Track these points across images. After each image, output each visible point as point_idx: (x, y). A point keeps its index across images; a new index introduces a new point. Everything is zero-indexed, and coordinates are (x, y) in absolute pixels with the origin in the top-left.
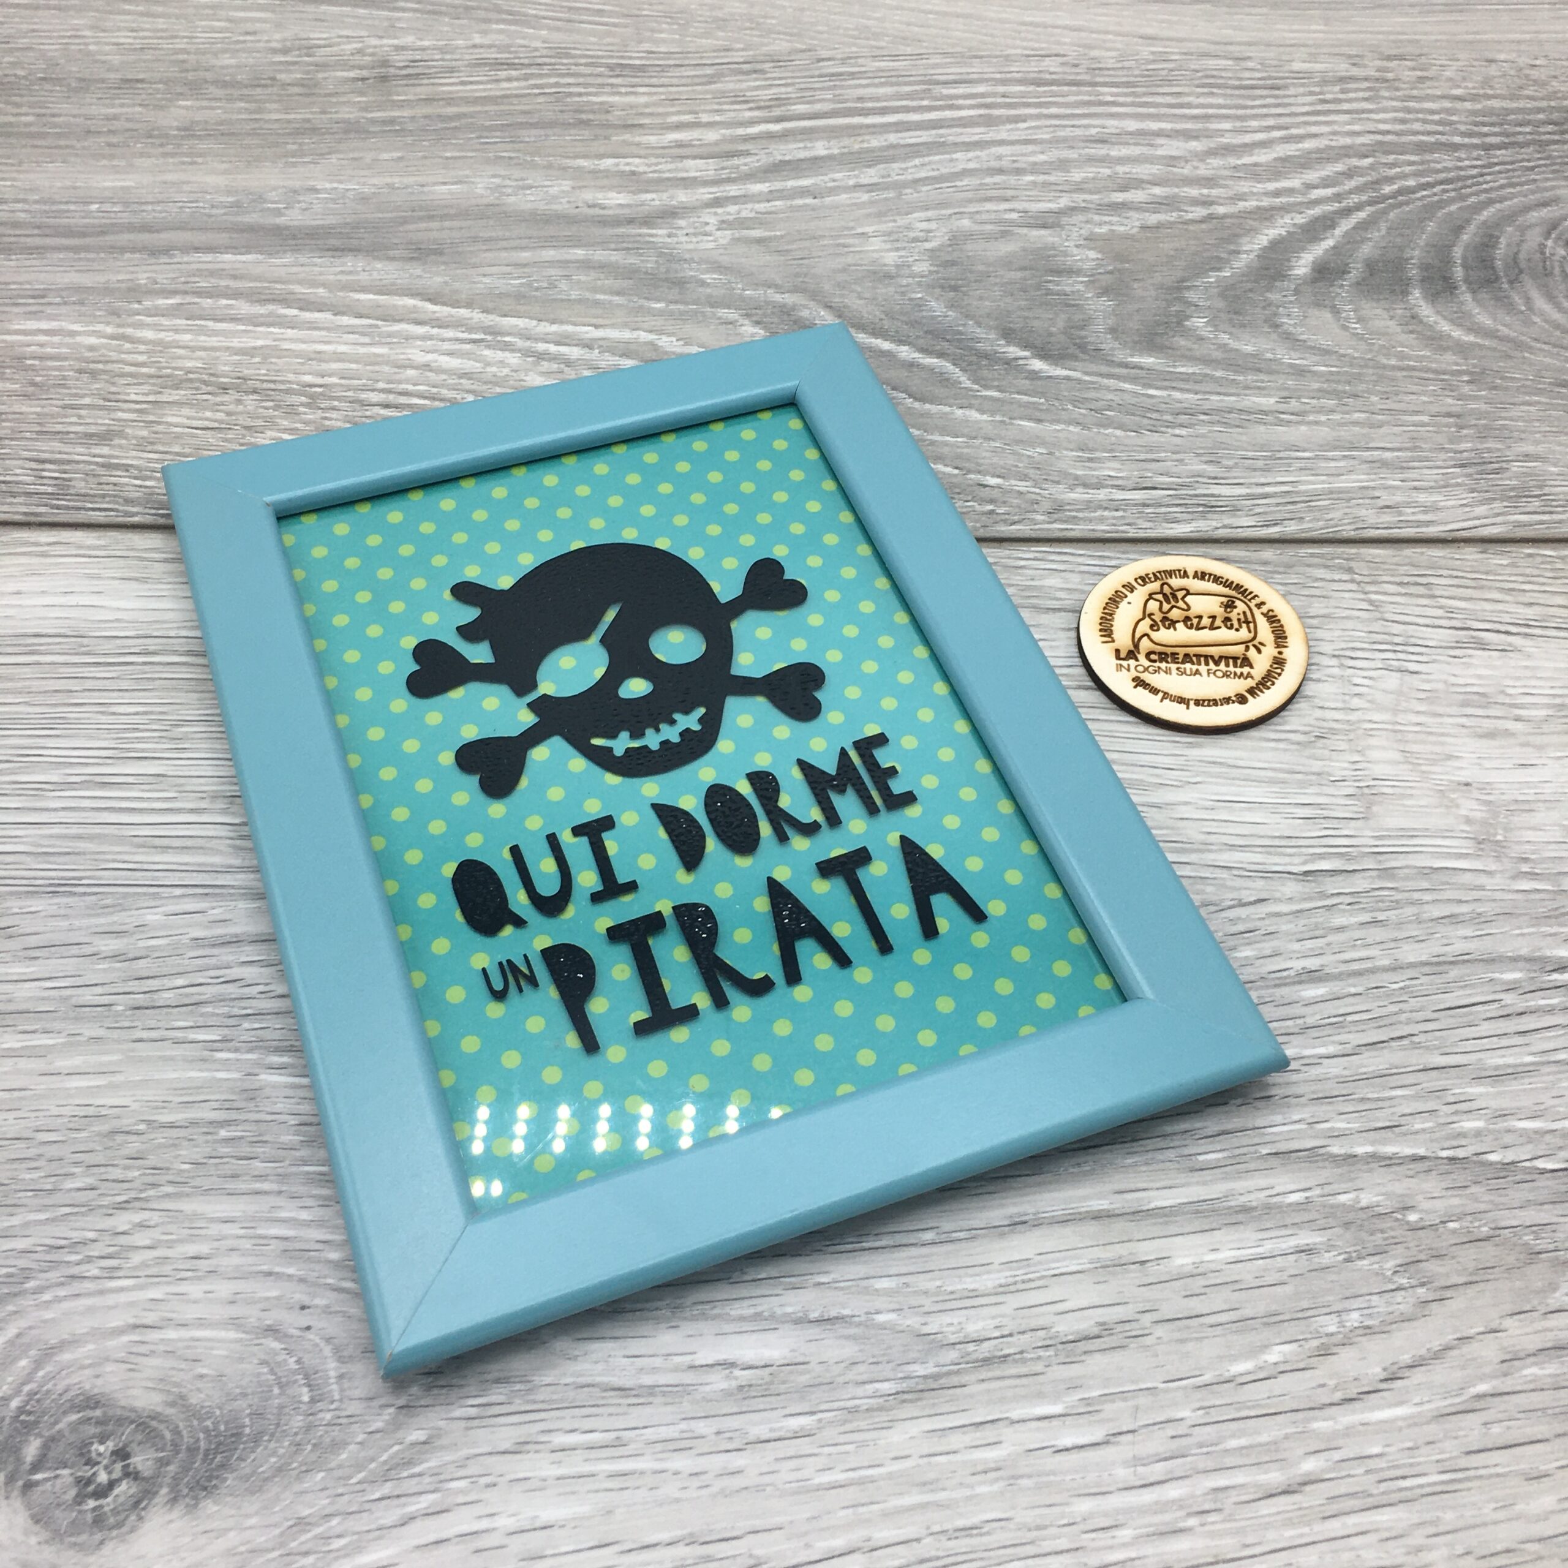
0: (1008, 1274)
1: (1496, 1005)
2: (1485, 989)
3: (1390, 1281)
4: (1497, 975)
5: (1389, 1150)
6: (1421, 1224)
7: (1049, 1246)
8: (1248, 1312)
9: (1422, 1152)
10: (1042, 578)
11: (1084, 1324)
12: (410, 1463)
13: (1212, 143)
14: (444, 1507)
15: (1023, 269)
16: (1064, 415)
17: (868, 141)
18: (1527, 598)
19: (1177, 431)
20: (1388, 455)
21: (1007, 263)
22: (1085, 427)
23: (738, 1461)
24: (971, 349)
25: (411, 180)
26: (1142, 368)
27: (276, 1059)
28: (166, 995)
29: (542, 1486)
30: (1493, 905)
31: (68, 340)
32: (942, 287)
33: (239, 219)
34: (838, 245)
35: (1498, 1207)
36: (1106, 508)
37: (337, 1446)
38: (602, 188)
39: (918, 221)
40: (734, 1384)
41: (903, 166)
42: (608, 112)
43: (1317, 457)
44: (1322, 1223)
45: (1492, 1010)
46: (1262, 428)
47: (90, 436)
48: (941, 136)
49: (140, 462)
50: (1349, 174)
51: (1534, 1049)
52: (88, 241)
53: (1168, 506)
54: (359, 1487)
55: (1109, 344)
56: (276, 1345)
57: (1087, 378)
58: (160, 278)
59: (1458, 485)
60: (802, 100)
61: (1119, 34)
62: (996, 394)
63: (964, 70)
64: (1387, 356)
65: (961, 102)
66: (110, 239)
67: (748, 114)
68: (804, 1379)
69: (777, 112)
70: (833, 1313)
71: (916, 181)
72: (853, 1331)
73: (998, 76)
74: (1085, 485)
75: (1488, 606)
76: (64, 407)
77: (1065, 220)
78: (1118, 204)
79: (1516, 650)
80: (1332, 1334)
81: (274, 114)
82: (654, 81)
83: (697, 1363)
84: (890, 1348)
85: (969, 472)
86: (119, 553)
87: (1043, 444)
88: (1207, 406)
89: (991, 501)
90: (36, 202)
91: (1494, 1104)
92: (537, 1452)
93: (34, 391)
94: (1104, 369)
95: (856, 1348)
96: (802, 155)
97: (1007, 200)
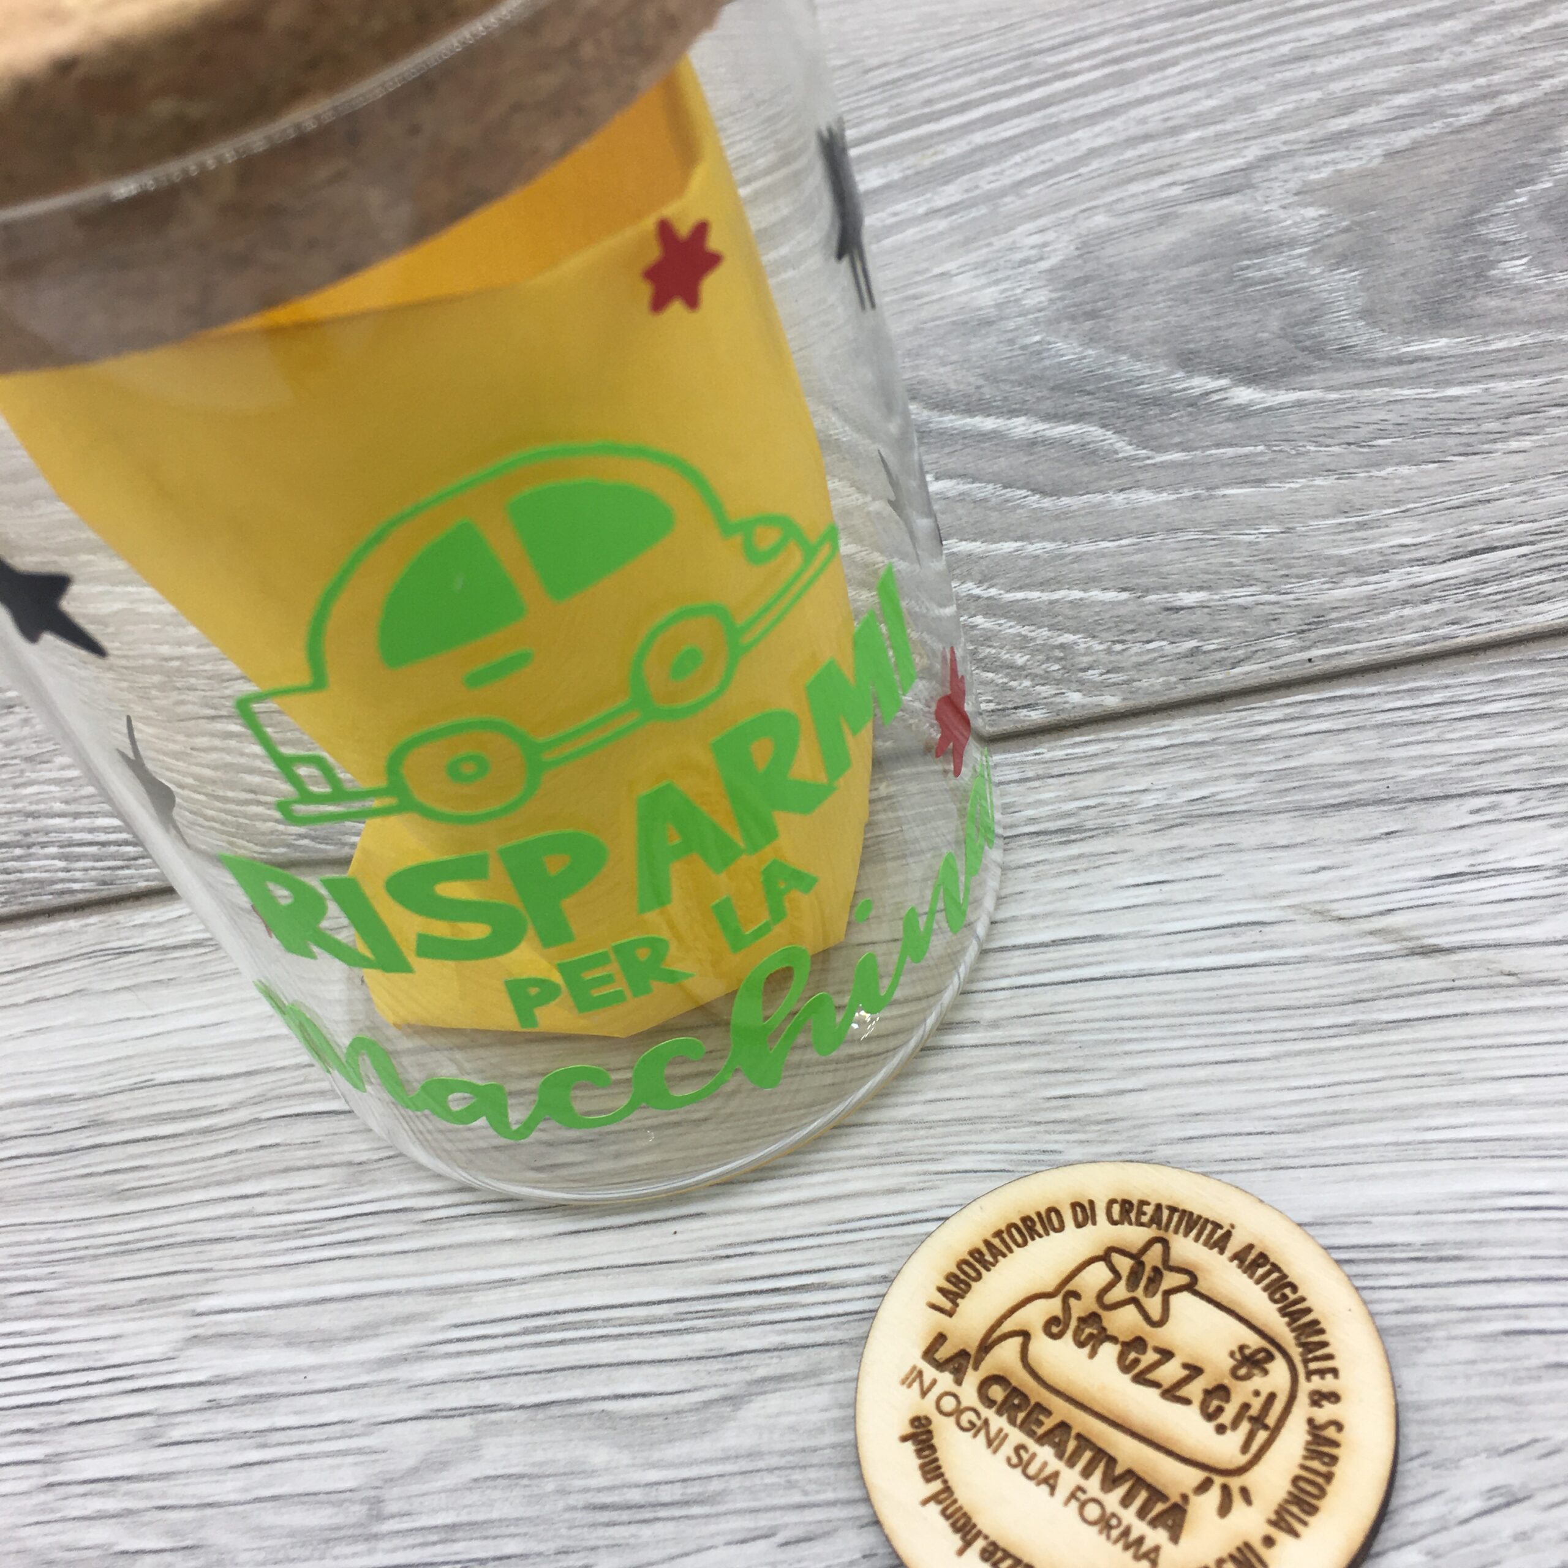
10: (1305, 750)
15: (1197, 261)
16: (1302, 463)
17: (943, 152)
19: (1514, 445)
21: (1173, 258)
22: (1342, 473)
24: (1129, 396)
26: (1428, 359)
32: (1073, 318)
34: (907, 298)
36: (1406, 602)
39: (1026, 237)
41: (997, 169)
48: (1052, 116)
53: (1523, 574)
55: (1360, 334)
57: (1334, 396)
62: (1178, 456)
63: (1077, 26)
65: (1076, 66)
71: (1018, 187)
73: (1128, 20)
74: (1359, 571)
77: (1258, 176)
78: (1340, 133)
85: (1147, 591)
87: (1272, 517)
88: (1558, 392)
89: (1192, 633)
94: (1360, 375)
97: (1161, 172)
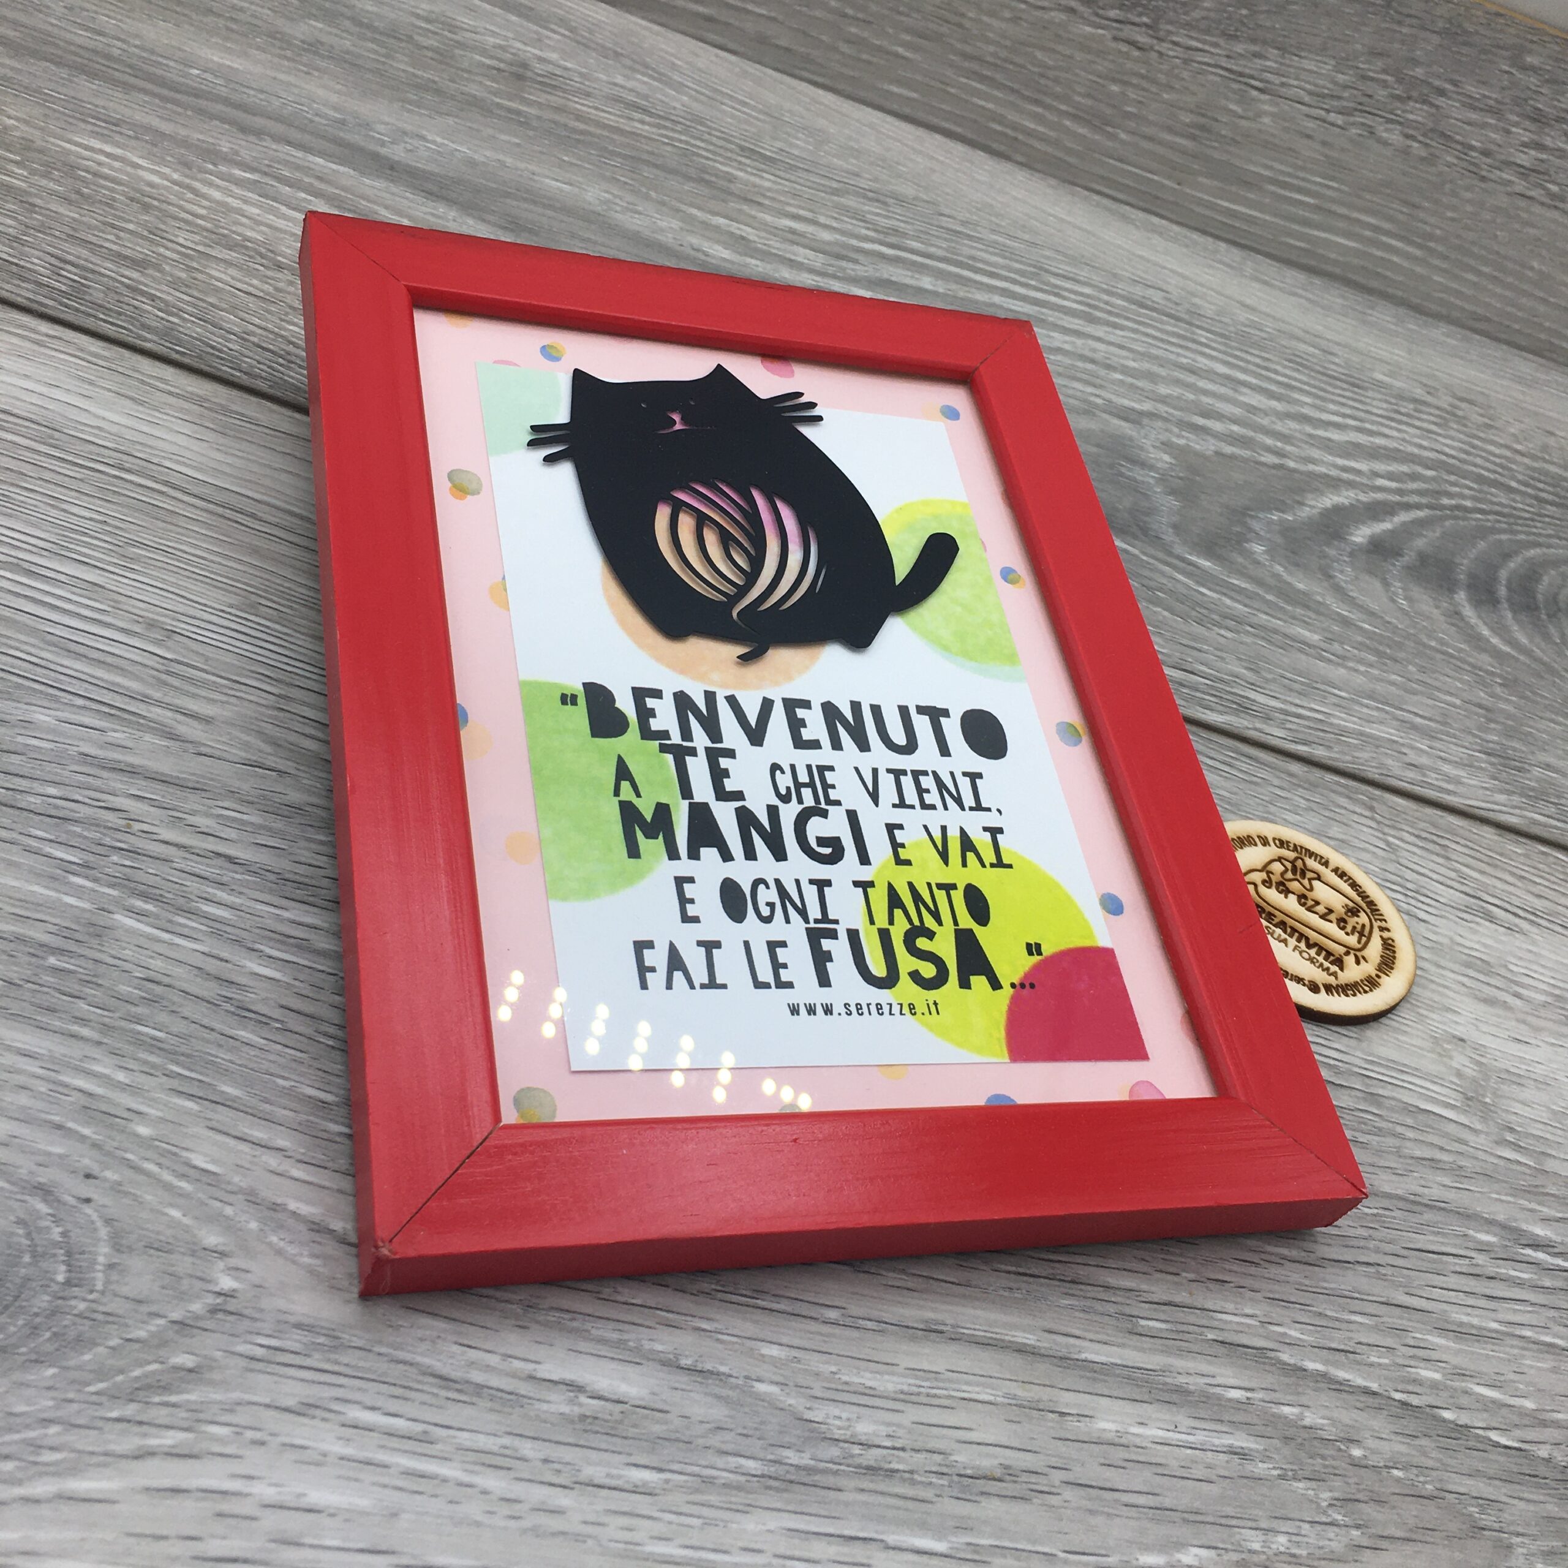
0: (912, 1381)
1: (1467, 1261)
2: (1458, 1241)
3: (1325, 1513)
4: (1471, 1232)
5: (1341, 1374)
6: (1364, 1462)
7: (963, 1364)
8: (1168, 1502)
9: (1374, 1386)
11: (988, 1462)
12: (166, 1389)
13: (1292, 409)
14: (195, 1451)
15: (1098, 446)
17: (973, 294)
18: (1536, 890)
19: (1222, 632)
20: (1418, 720)
21: (1086, 436)
23: (563, 1499)
25: (522, 165)
26: (1198, 567)
27: (139, 904)
28: (32, 800)
29: (320, 1461)
30: (1475, 1162)
31: (129, 169)
33: (342, 134)
35: (1446, 1468)
37: (81, 1343)
38: (709, 239)
40: (577, 1410)
42: (730, 181)
43: (1352, 700)
44: (1261, 1429)
45: (1462, 1265)
46: (1303, 657)
47: (126, 257)
48: (1043, 314)
49: (170, 298)
50: (1414, 477)
51: (1501, 1316)
52: (178, 96)
53: (1204, 693)
54: (94, 1398)
55: (1169, 536)
56: (43, 1208)
57: (1146, 559)
58: (243, 152)
59: (1481, 768)
60: (917, 239)
61: (1218, 293)
63: (1073, 270)
64: (1430, 637)
65: (1066, 294)
66: (203, 103)
67: (864, 232)
68: (657, 1429)
69: (892, 240)
70: (708, 1366)
72: (725, 1392)
73: (1103, 286)
75: (1499, 884)
76: (104, 223)
77: (1145, 421)
78: (1197, 426)
79: (1521, 932)
80: (1255, 1552)
81: (401, 64)
82: (782, 174)
83: (539, 1375)
84: (762, 1423)
86: (120, 370)
88: (1254, 620)
90: (136, 46)
91: (1455, 1361)
92: (324, 1419)
93: (77, 198)
94: (1161, 555)
95: (726, 1412)
96: (908, 281)
97: (1095, 386)
